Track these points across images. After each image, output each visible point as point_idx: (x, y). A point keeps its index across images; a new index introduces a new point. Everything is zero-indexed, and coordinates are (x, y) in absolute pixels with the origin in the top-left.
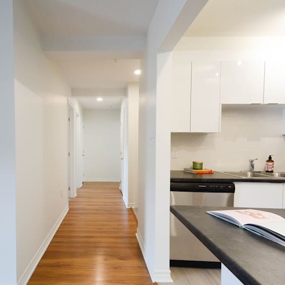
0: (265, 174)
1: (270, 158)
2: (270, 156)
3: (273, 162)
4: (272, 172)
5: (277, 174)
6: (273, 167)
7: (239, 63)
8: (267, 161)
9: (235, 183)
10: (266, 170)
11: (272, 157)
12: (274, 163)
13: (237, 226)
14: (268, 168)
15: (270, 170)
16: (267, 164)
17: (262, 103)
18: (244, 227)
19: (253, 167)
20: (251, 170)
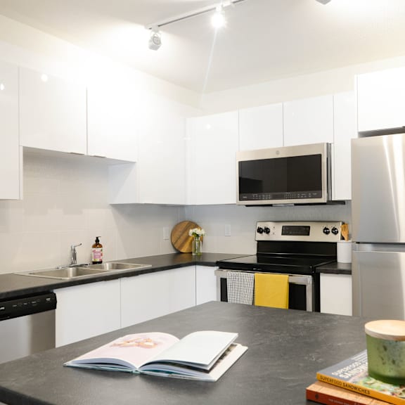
0: (92, 267)
1: (97, 241)
2: (97, 238)
3: (101, 246)
4: (101, 262)
5: (107, 264)
6: (102, 255)
7: (44, 78)
8: (95, 246)
9: (55, 291)
10: (93, 260)
11: (99, 238)
12: (103, 248)
13: (129, 372)
14: (95, 257)
15: (98, 260)
16: (94, 251)
17: (85, 154)
18: (140, 371)
19: (75, 258)
20: (72, 263)
